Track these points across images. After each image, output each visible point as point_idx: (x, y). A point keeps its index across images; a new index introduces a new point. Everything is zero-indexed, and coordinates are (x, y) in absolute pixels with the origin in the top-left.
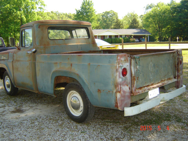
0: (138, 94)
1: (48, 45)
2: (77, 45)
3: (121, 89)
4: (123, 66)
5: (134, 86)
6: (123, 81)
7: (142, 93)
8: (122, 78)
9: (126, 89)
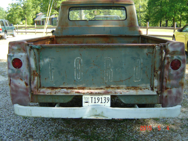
0: (42, 94)
1: (66, 26)
2: (104, 27)
3: (11, 82)
4: (13, 56)
5: (33, 83)
6: (15, 74)
7: (49, 94)
8: (12, 70)
9: (19, 84)
